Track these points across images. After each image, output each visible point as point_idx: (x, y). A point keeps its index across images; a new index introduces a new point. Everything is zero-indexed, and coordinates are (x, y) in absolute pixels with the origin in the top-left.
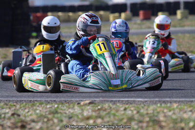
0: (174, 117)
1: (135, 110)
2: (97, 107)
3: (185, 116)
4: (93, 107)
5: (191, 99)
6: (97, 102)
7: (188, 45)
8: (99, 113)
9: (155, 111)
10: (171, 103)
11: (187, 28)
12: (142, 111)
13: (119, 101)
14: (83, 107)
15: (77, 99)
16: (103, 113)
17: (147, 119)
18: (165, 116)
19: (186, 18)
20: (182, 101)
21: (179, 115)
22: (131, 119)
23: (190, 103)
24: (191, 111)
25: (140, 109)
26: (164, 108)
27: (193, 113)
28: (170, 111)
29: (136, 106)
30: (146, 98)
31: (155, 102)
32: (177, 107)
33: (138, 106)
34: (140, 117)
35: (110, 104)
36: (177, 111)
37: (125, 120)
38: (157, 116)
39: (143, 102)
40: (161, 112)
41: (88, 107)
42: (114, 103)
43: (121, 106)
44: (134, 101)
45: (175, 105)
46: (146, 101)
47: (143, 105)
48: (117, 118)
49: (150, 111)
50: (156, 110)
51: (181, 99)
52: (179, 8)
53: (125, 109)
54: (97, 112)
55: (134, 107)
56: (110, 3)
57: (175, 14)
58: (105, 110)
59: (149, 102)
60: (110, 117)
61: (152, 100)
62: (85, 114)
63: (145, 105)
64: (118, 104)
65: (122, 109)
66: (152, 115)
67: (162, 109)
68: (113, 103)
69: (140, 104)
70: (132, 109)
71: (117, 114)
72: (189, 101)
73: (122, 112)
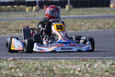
0: (62, 68)
1: (39, 63)
2: (17, 62)
3: (68, 67)
6: (17, 59)
7: (72, 26)
9: (51, 65)
10: (60, 59)
11: (71, 16)
13: (30, 58)
14: (9, 62)
15: (6, 57)
16: (20, 66)
17: (46, 69)
18: (57, 67)
19: (71, 10)
20: (67, 59)
21: (65, 67)
22: (37, 69)
23: (72, 59)
24: (72, 64)
25: (42, 63)
26: (56, 62)
27: (73, 66)
28: (60, 64)
30: (46, 56)
31: (51, 59)
33: (41, 61)
34: (42, 68)
36: (64, 64)
37: (33, 70)
38: (52, 67)
39: (44, 59)
40: (54, 65)
41: (12, 62)
44: (39, 58)
45: (63, 61)
46: (46, 59)
48: (28, 68)
49: (48, 64)
50: (52, 64)
51: (67, 58)
52: (67, 4)
53: (34, 63)
54: (17, 65)
55: (39, 62)
57: (65, 7)
58: (22, 64)
59: (48, 59)
60: (24, 68)
63: (45, 61)
64: (30, 60)
65: (32, 63)
66: (49, 67)
67: (55, 63)
68: (26, 59)
69: (43, 60)
70: (38, 63)
71: (29, 66)
72: (71, 59)
73: (32, 65)
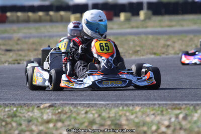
0: (137, 120)
1: (97, 113)
2: (57, 110)
3: (148, 119)
4: (53, 110)
5: (154, 102)
6: (57, 105)
7: (151, 47)
8: (59, 117)
9: (117, 115)
10: (133, 105)
11: (149, 29)
12: (104, 114)
13: (80, 104)
14: (43, 111)
15: (37, 102)
16: (63, 117)
17: (109, 123)
18: (127, 120)
19: (149, 18)
20: (145, 104)
21: (141, 119)
22: (92, 122)
23: (152, 106)
24: (154, 114)
25: (102, 113)
26: (126, 111)
27: (155, 116)
28: (132, 114)
29: (97, 109)
30: (108, 101)
31: (117, 105)
32: (140, 110)
33: (100, 109)
34: (101, 121)
35: (71, 107)
36: (139, 114)
37: (86, 124)
38: (119, 120)
39: (105, 105)
40: (123, 116)
41: (48, 111)
42: (75, 106)
43: (82, 109)
44: (96, 104)
45: (138, 109)
46: (108, 104)
47: (104, 109)
48: (77, 121)
49: (112, 115)
50: (118, 113)
51: (144, 102)
52: (142, 9)
53: (86, 113)
54: (58, 116)
55: (95, 110)
56: (71, 3)
57: (138, 14)
58: (66, 113)
59: (111, 105)
60: (70, 121)
61: (114, 103)
62: (45, 117)
63: (106, 108)
64: (79, 107)
65: (83, 112)
66: (113, 118)
67: (124, 112)
68: (73, 106)
69: (102, 107)
70: (94, 112)
71: (78, 117)
72: (152, 104)
73: (84, 116)
